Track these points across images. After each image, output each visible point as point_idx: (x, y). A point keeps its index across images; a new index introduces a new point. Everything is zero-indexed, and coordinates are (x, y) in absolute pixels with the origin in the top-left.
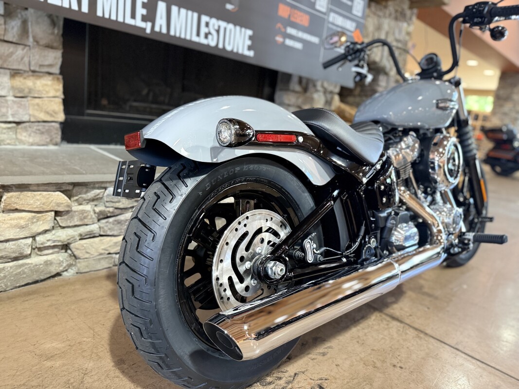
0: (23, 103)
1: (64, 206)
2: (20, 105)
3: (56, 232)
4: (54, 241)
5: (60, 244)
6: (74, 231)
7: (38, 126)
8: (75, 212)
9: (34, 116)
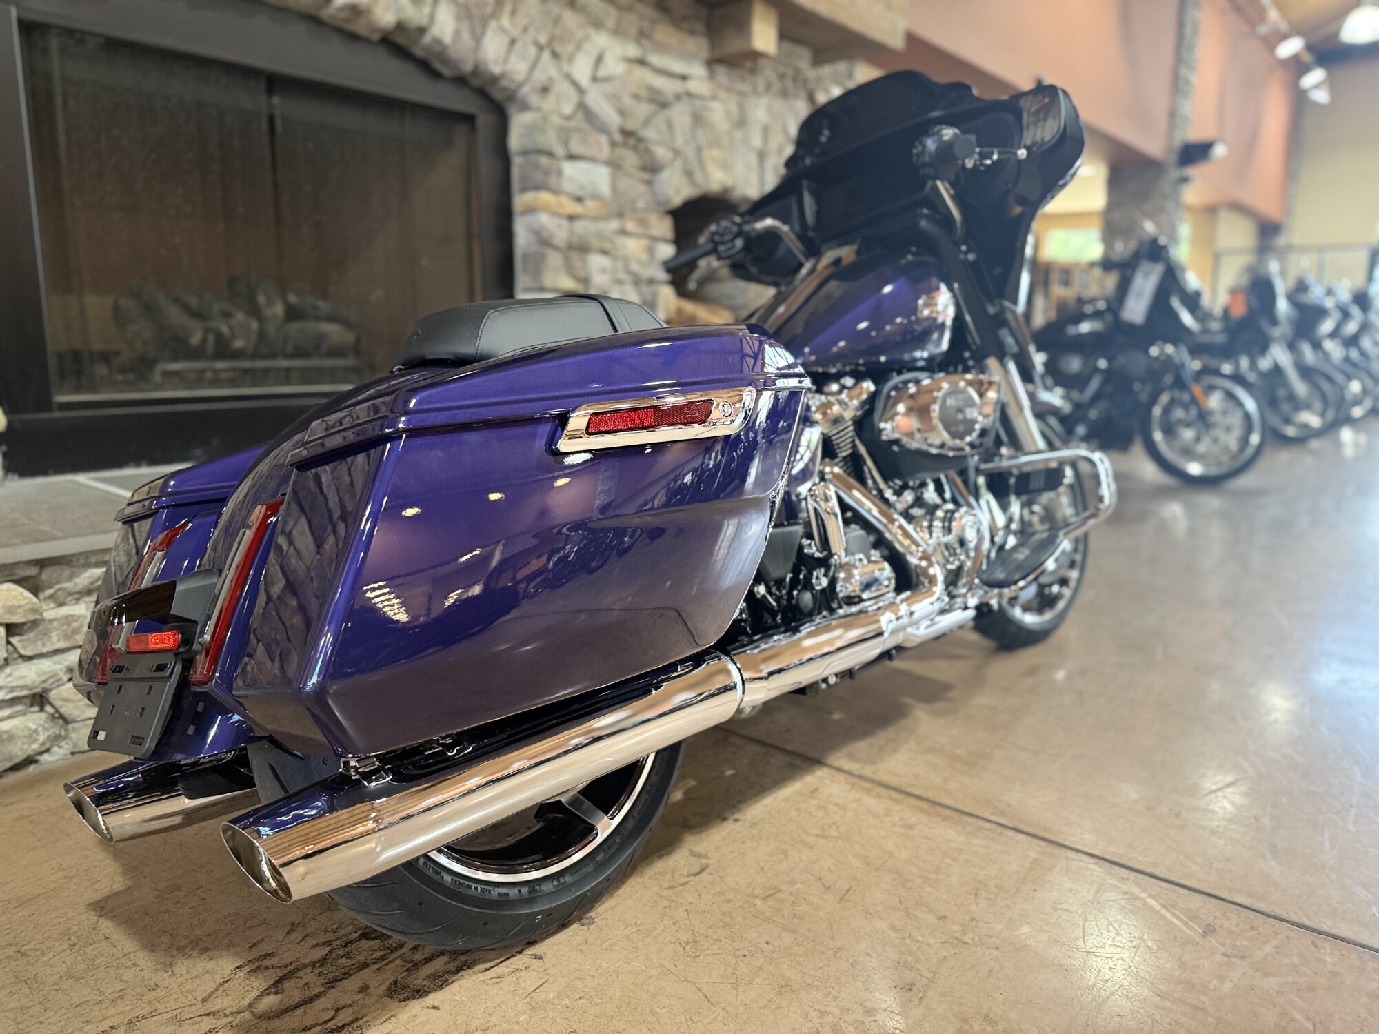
1: (25, 611)
3: (14, 670)
4: (12, 689)
5: (25, 693)
6: (55, 663)
8: (51, 621)
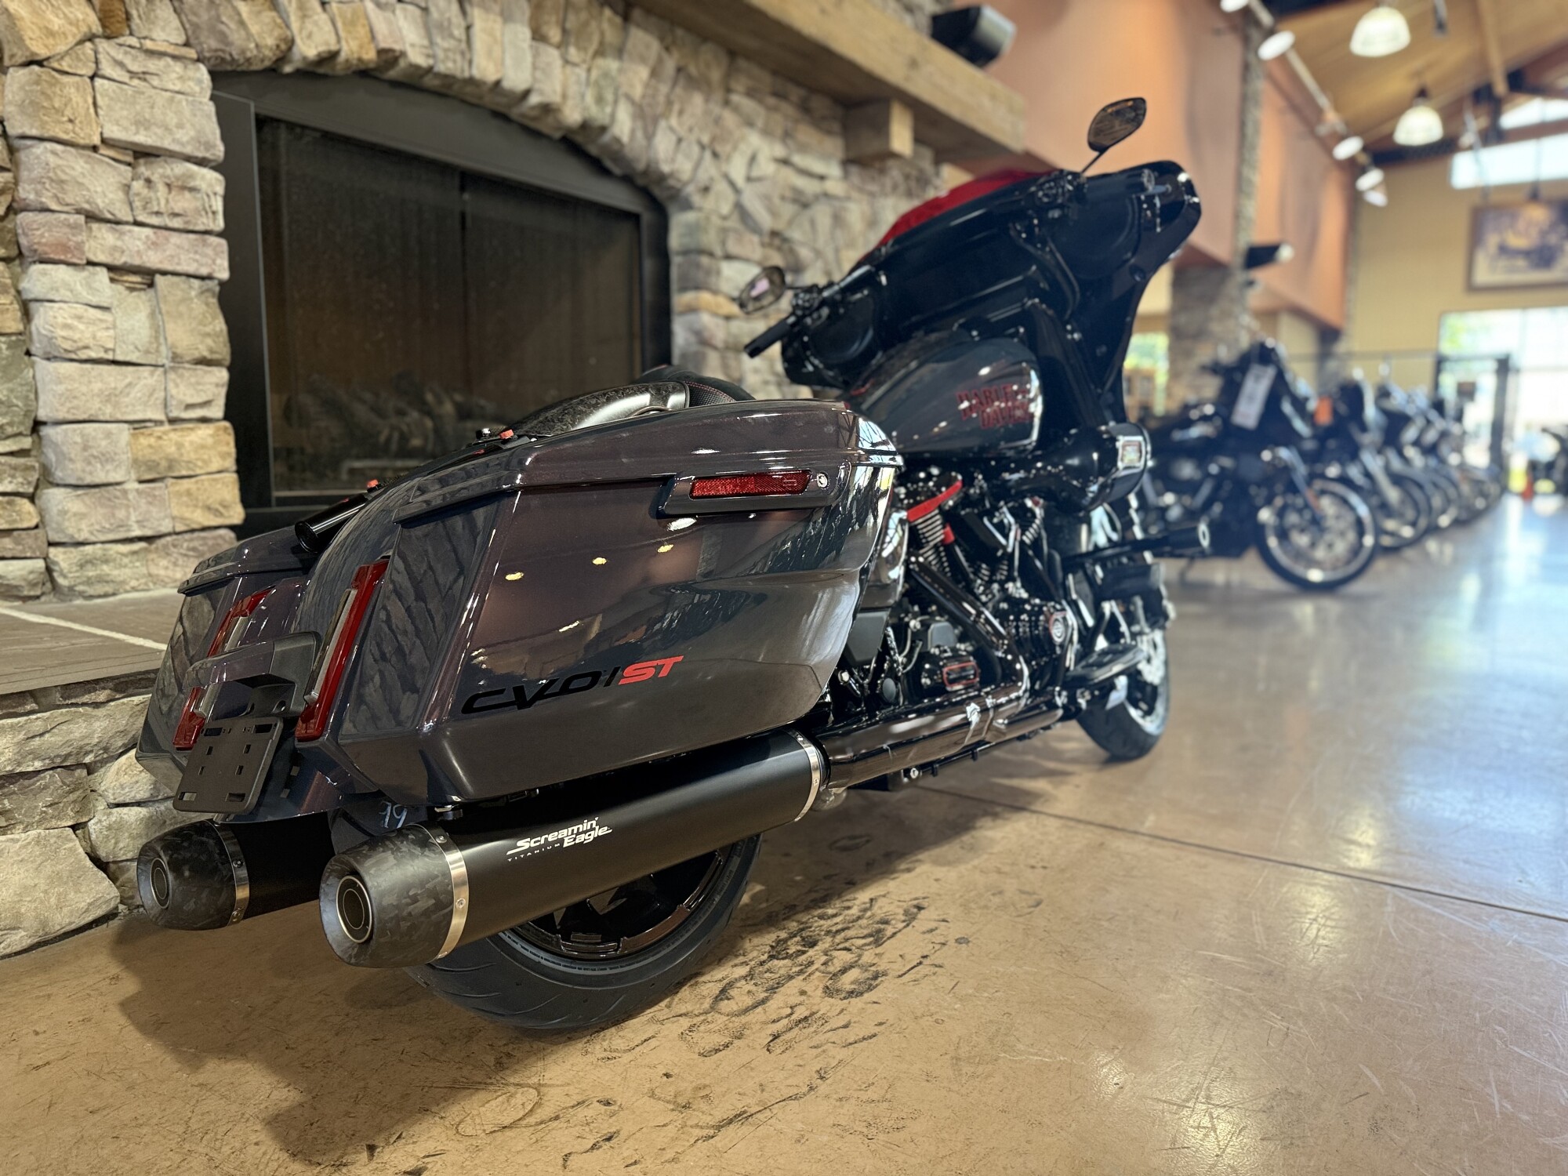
0: (157, 493)
2: (153, 499)
7: (192, 540)
9: (183, 519)
